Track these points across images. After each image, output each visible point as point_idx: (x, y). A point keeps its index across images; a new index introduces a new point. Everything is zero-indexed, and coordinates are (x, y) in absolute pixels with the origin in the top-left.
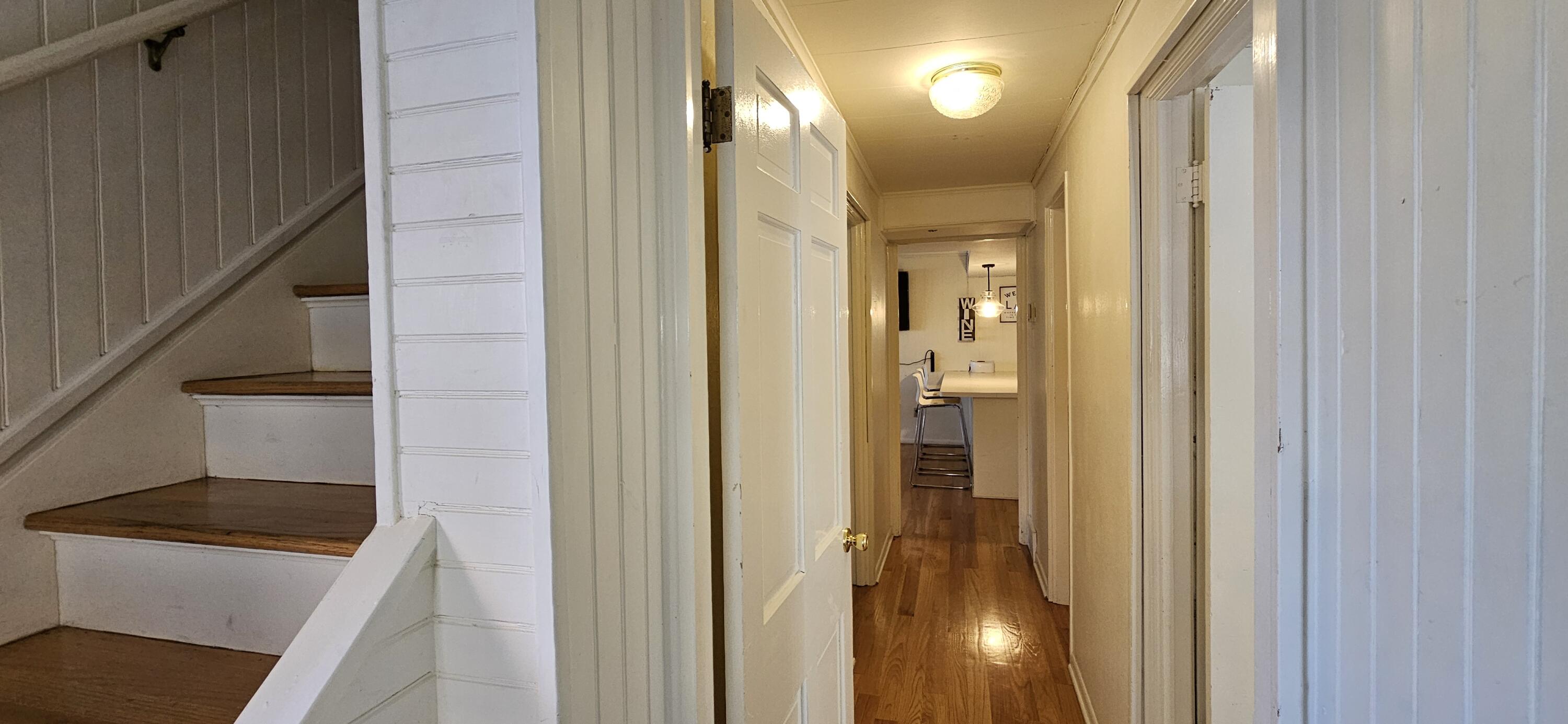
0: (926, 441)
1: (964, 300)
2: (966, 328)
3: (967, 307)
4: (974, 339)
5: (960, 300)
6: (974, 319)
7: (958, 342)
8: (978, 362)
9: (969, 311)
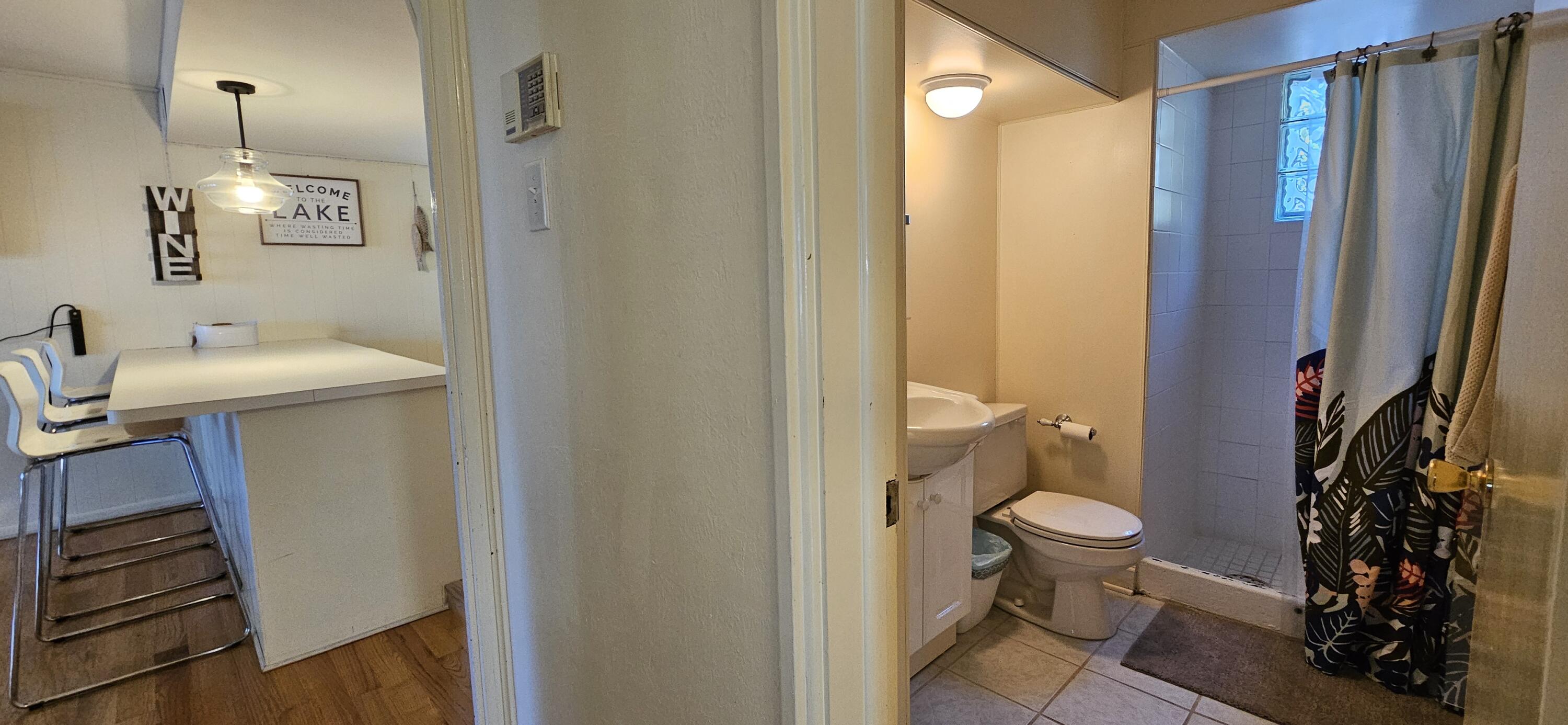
0: (74, 518)
1: (162, 191)
2: (174, 252)
4: (199, 278)
5: (149, 190)
6: (194, 233)
7: (154, 285)
8: (213, 325)
9: (179, 213)
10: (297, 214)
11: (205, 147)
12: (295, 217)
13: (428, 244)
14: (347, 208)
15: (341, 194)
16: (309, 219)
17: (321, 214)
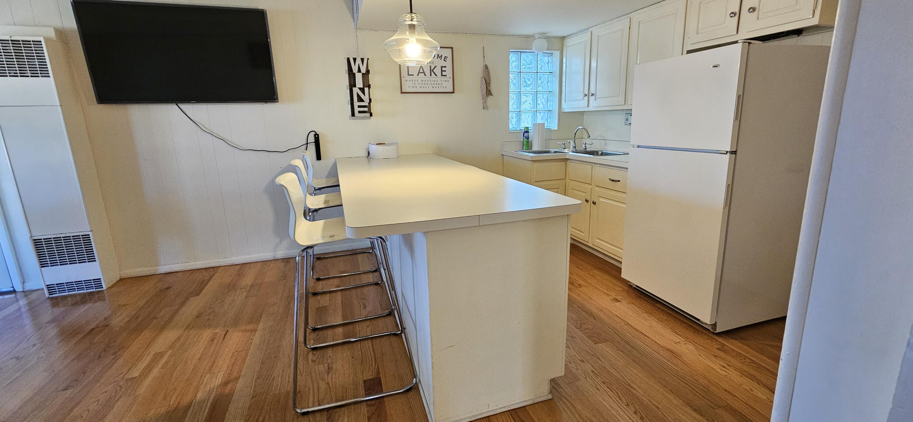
1: (355, 59)
2: (360, 100)
3: (359, 71)
4: (371, 115)
5: (348, 60)
6: (369, 86)
7: (350, 119)
8: (377, 144)
9: (363, 74)
10: (419, 72)
11: (375, 30)
12: (418, 75)
13: (490, 91)
14: (445, 67)
15: (443, 58)
16: (425, 75)
17: (432, 72)
